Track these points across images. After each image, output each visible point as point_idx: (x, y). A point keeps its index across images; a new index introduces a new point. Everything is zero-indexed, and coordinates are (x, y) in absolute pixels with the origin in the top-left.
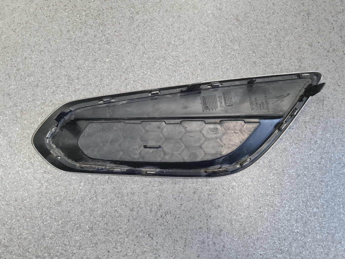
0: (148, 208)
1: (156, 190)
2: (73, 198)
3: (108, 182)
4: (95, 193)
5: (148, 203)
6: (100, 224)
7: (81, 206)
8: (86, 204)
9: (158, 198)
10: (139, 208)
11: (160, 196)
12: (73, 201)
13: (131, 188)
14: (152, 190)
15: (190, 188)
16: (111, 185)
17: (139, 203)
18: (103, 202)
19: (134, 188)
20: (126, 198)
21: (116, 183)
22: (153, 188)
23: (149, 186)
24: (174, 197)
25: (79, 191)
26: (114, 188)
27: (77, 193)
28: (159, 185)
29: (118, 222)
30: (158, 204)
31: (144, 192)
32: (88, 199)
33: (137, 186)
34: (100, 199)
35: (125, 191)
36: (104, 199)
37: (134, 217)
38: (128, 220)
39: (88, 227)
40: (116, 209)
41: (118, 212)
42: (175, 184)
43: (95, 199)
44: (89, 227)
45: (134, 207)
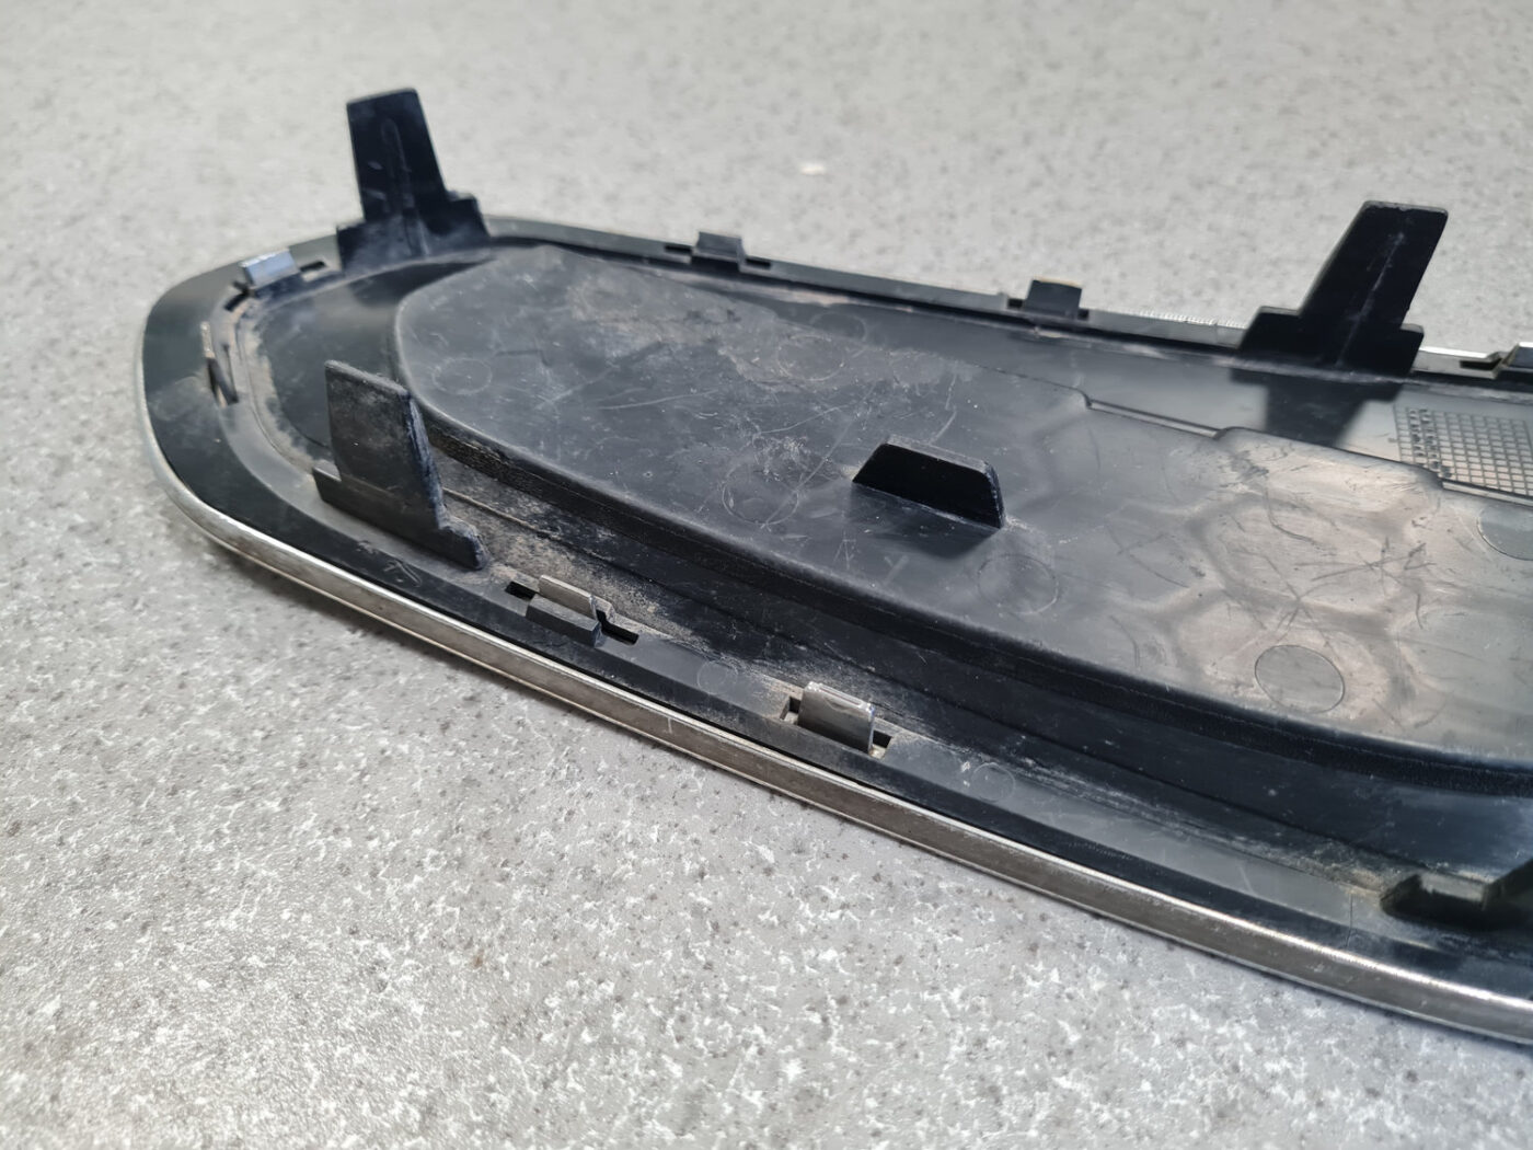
0: (676, 1070)
1: (823, 935)
2: (127, 742)
3: (445, 727)
4: (302, 765)
5: (701, 1021)
6: (162, 1035)
7: (135, 820)
8: (177, 821)
9: (816, 1019)
10: (586, 1037)
11: (842, 1001)
12: (109, 760)
13: (606, 836)
14: (783, 923)
15: (1181, 1043)
16: (459, 751)
17: (609, 988)
18: (316, 851)
19: (634, 844)
20: (517, 896)
21: (510, 754)
22: (805, 908)
23: (768, 871)
24: (982, 1068)
25: (202, 710)
26: (469, 781)
27: (181, 717)
28: (865, 905)
29: (332, 1077)
30: (793, 1070)
31: (697, 910)
32: (225, 787)
33: (663, 836)
34: (307, 825)
35: (545, 834)
36: (337, 831)
37: (503, 1101)
38: (428, 1112)
39: (50, 1008)
40: (384, 952)
41: (382, 985)
42: (1033, 948)
43: (274, 806)
44: (58, 1015)
45: (553, 1002)
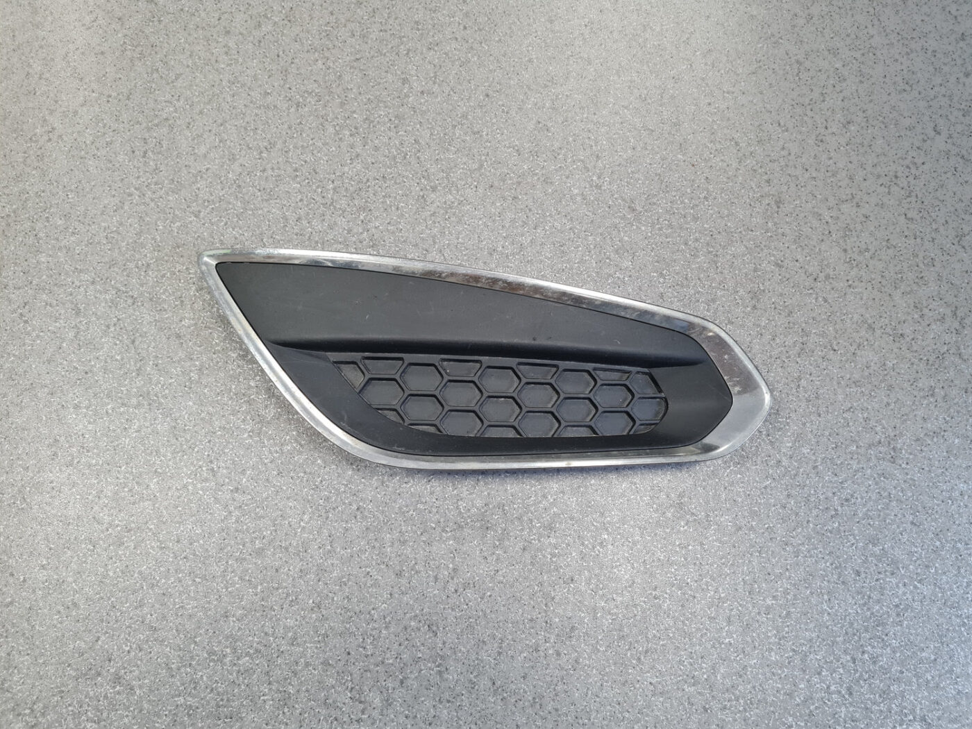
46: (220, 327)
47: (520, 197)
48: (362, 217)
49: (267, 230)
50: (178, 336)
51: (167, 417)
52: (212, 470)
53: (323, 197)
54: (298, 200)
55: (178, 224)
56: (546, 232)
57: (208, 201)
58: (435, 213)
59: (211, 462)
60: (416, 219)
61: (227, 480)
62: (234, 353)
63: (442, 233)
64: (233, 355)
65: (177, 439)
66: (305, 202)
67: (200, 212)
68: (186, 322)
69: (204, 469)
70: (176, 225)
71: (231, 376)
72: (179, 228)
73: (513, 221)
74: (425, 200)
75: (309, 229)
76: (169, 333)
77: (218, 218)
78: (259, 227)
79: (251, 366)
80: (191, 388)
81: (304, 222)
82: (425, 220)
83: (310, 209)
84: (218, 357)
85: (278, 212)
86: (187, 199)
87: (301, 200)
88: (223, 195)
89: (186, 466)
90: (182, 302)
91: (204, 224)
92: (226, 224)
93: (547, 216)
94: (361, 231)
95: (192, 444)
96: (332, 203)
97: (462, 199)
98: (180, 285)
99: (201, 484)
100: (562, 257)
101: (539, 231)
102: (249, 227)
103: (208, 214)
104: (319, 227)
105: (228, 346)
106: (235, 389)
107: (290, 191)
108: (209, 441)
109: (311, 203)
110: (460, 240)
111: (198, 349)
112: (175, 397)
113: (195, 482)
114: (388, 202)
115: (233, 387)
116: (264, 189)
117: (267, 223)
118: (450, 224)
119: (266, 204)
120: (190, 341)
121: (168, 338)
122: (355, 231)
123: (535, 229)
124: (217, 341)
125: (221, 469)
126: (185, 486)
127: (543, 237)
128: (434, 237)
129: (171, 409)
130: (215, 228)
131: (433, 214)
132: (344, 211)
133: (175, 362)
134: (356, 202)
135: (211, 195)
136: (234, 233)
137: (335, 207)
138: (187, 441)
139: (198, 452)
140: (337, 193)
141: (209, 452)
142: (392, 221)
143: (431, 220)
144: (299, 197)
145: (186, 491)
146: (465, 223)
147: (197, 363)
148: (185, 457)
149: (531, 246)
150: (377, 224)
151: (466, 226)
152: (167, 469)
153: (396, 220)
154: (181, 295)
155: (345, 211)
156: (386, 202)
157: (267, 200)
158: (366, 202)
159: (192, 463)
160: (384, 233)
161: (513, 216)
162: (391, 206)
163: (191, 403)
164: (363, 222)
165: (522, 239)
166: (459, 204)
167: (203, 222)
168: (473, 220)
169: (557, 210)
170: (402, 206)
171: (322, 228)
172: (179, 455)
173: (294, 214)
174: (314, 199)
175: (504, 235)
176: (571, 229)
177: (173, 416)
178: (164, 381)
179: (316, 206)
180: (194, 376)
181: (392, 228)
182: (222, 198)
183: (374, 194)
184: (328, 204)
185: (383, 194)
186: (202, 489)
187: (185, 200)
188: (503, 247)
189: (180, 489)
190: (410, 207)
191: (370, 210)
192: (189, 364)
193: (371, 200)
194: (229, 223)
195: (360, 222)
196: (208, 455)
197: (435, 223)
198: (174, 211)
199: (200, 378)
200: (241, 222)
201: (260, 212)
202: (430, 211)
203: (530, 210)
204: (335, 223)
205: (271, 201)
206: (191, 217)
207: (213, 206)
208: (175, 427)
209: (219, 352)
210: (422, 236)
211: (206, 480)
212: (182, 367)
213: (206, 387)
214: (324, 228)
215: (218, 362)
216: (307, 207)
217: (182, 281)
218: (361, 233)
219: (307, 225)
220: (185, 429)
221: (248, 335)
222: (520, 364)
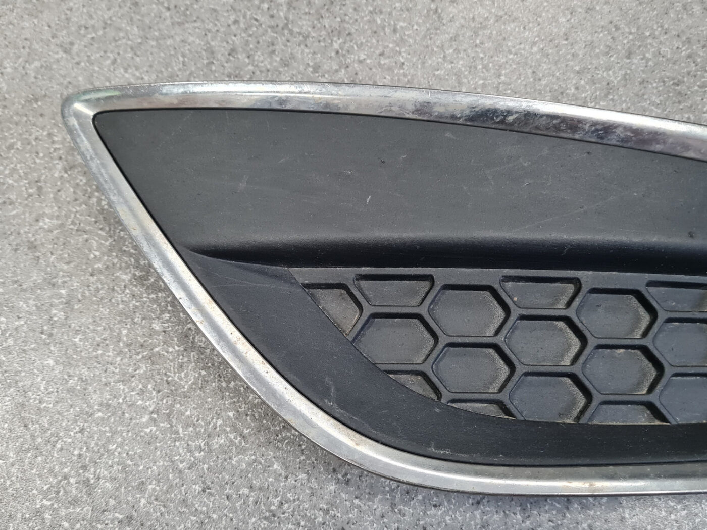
46: (101, 229)
47: (598, 8)
48: (336, 46)
49: (180, 70)
50: (33, 247)
51: (10, 386)
52: (87, 482)
53: (272, 16)
54: (230, 22)
55: (37, 64)
56: (647, 62)
57: (86, 28)
58: (457, 36)
59: (85, 468)
60: (427, 47)
61: (112, 502)
62: (126, 274)
63: (472, 68)
64: (124, 277)
65: (26, 426)
66: (242, 25)
67: (72, 44)
68: (46, 223)
69: (72, 480)
70: (33, 66)
71: (121, 314)
72: (37, 70)
73: (591, 45)
74: (439, 17)
75: (250, 67)
76: (18, 241)
77: (102, 53)
78: (167, 65)
79: (153, 296)
80: (51, 335)
81: (242, 57)
82: (442, 48)
83: (250, 36)
84: (99, 280)
85: (198, 41)
86: (53, 25)
87: (236, 22)
88: (110, 18)
89: (40, 476)
90: (40, 189)
91: (78, 63)
92: (114, 61)
93: (647, 38)
94: (335, 67)
95: (52, 435)
96: (287, 25)
97: (501, 13)
98: (38, 161)
99: (67, 508)
100: (679, 102)
101: (635, 61)
102: (151, 66)
103: (85, 47)
104: (266, 62)
105: (116, 261)
106: (127, 335)
107: (218, 8)
108: (82, 431)
109: (250, 26)
110: (503, 78)
111: (66, 267)
112: (24, 351)
113: (55, 506)
114: (379, 22)
115: (124, 332)
116: (176, 6)
117: (181, 59)
118: (484, 53)
119: (178, 29)
120: (52, 254)
121: (16, 250)
122: (326, 67)
123: (628, 57)
124: (97, 254)
125: (102, 481)
126: (38, 513)
127: (643, 71)
128: (458, 75)
129: (17, 373)
130: (97, 69)
131: (454, 39)
132: (306, 37)
133: (25, 290)
134: (326, 22)
135: (91, 17)
136: (127, 75)
137: (291, 32)
138: (44, 430)
139: (62, 449)
140: (295, 8)
141: (81, 449)
142: (387, 51)
143: (451, 46)
144: (233, 18)
145: (39, 521)
146: (510, 52)
147: (63, 292)
148: (40, 459)
149: (625, 86)
150: (362, 57)
151: (511, 56)
152: (8, 482)
153: (393, 50)
154: (40, 177)
155: (308, 37)
156: (375, 21)
157: (180, 24)
158: (343, 21)
159: (51, 471)
160: (374, 70)
161: (589, 38)
162: (383, 28)
163: (51, 362)
164: (337, 52)
165: (608, 75)
166: (497, 21)
167: (77, 59)
168: (522, 46)
169: (662, 27)
170: (402, 27)
171: (270, 63)
172: (29, 455)
173: (225, 44)
174: (256, 20)
175: (577, 68)
176: (689, 56)
177: (20, 384)
178: (7, 324)
179: (260, 31)
180: (58, 314)
181: (387, 61)
182: (109, 22)
183: (355, 9)
184: (281, 25)
185: (371, 8)
186: (68, 518)
187: (49, 26)
188: (577, 88)
189: (30, 519)
190: (415, 27)
191: (349, 34)
192: (48, 293)
193: (351, 18)
194: (119, 61)
195: (333, 54)
196: (80, 456)
197: (459, 52)
198: (31, 44)
199: (67, 318)
200: (138, 59)
201: (169, 42)
202: (448, 34)
203: (617, 28)
204: (293, 56)
205: (187, 25)
206: (57, 53)
207: (94, 35)
208: (23, 405)
209: (100, 272)
210: (437, 73)
211: (75, 502)
212: (38, 298)
213: (77, 332)
214: (275, 64)
215: (98, 290)
216: (245, 32)
217: (41, 155)
218: (337, 71)
219: (247, 60)
220: (39, 409)
221: (149, 239)
222: (651, 284)
